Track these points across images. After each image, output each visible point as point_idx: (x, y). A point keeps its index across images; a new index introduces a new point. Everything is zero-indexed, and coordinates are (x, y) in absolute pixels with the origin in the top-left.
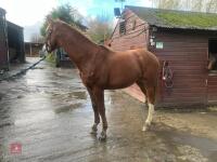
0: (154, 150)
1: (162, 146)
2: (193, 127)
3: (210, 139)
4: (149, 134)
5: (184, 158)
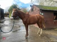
0: (44, 39)
2: (52, 33)
5: (52, 40)
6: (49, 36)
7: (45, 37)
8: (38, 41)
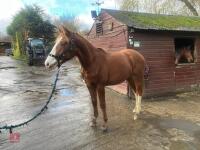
1: (155, 131)
3: (189, 121)
4: (141, 122)
5: (176, 139)
6: (163, 124)
7: (151, 127)
8: (129, 145)
